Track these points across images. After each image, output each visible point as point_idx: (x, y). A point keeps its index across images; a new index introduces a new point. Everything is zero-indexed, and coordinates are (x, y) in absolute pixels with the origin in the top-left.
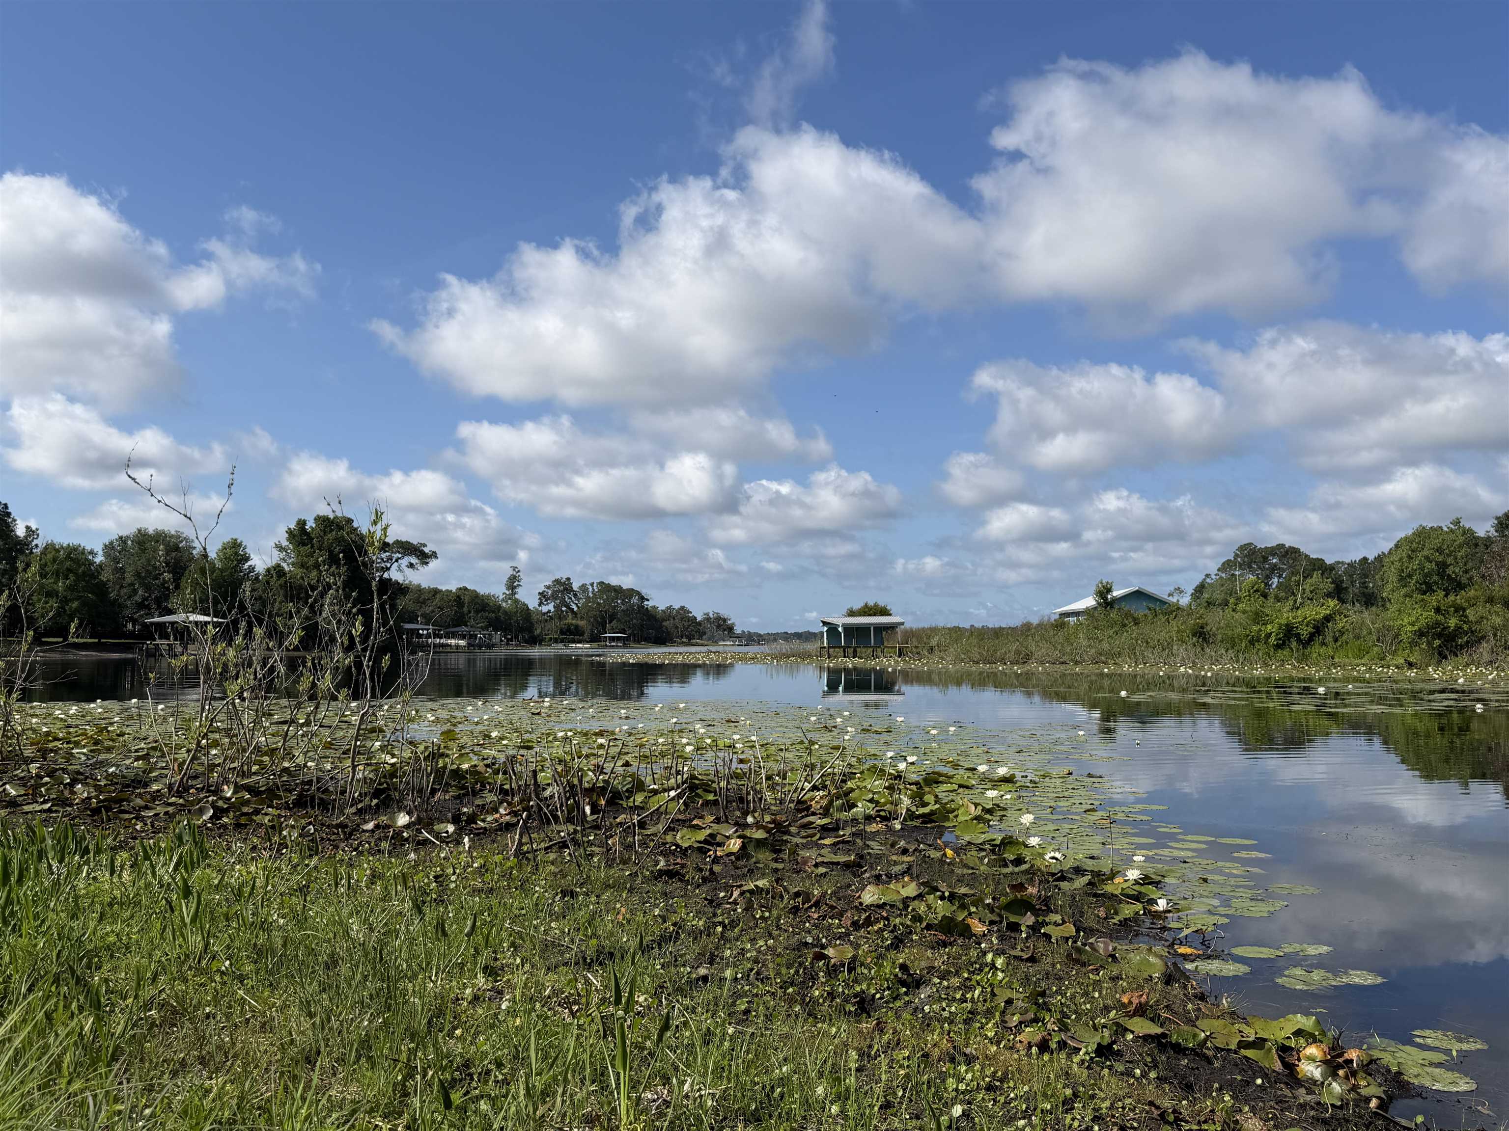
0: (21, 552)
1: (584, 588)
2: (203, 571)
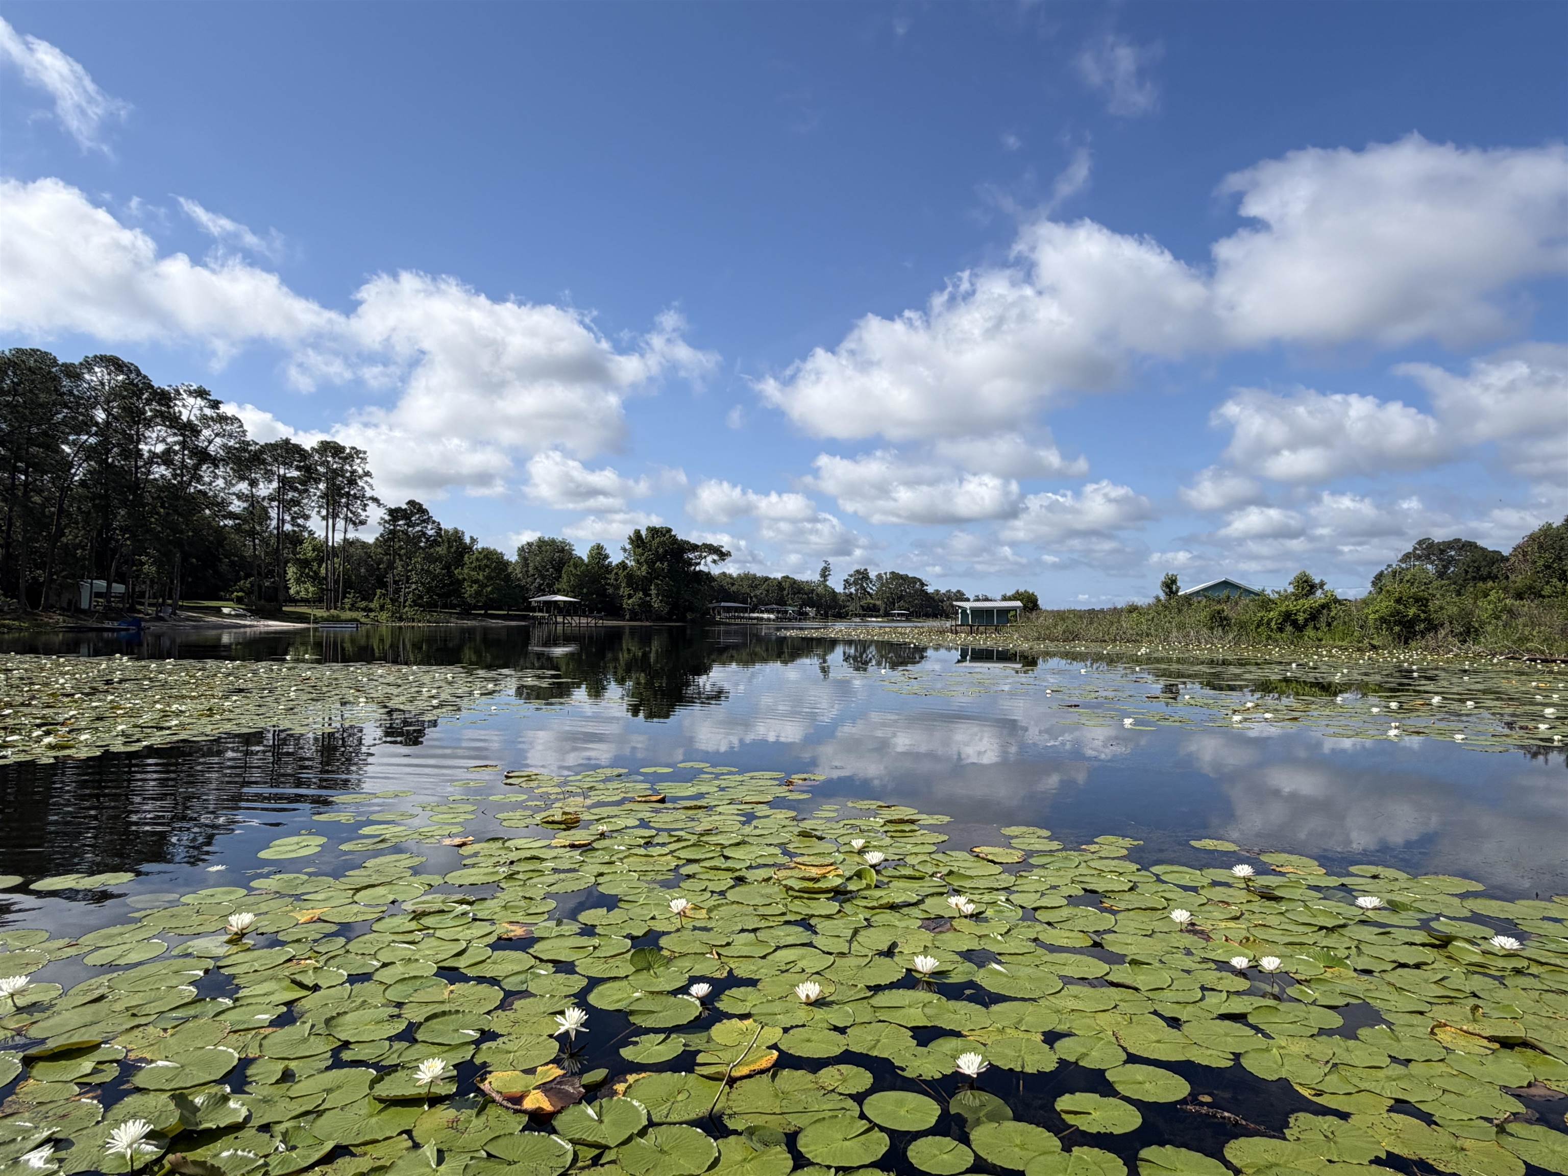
0: (466, 553)
1: (879, 576)
2: (576, 566)
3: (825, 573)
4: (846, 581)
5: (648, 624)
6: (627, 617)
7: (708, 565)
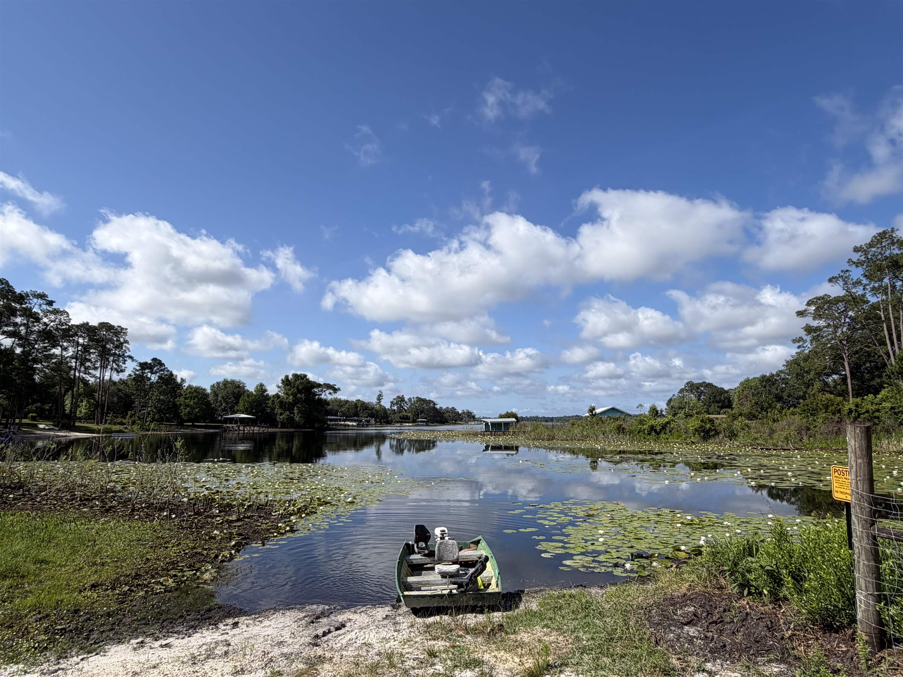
0: (179, 388)
1: (410, 399)
2: (248, 396)
3: (380, 397)
4: (392, 402)
5: (292, 430)
6: (279, 426)
7: (327, 396)
